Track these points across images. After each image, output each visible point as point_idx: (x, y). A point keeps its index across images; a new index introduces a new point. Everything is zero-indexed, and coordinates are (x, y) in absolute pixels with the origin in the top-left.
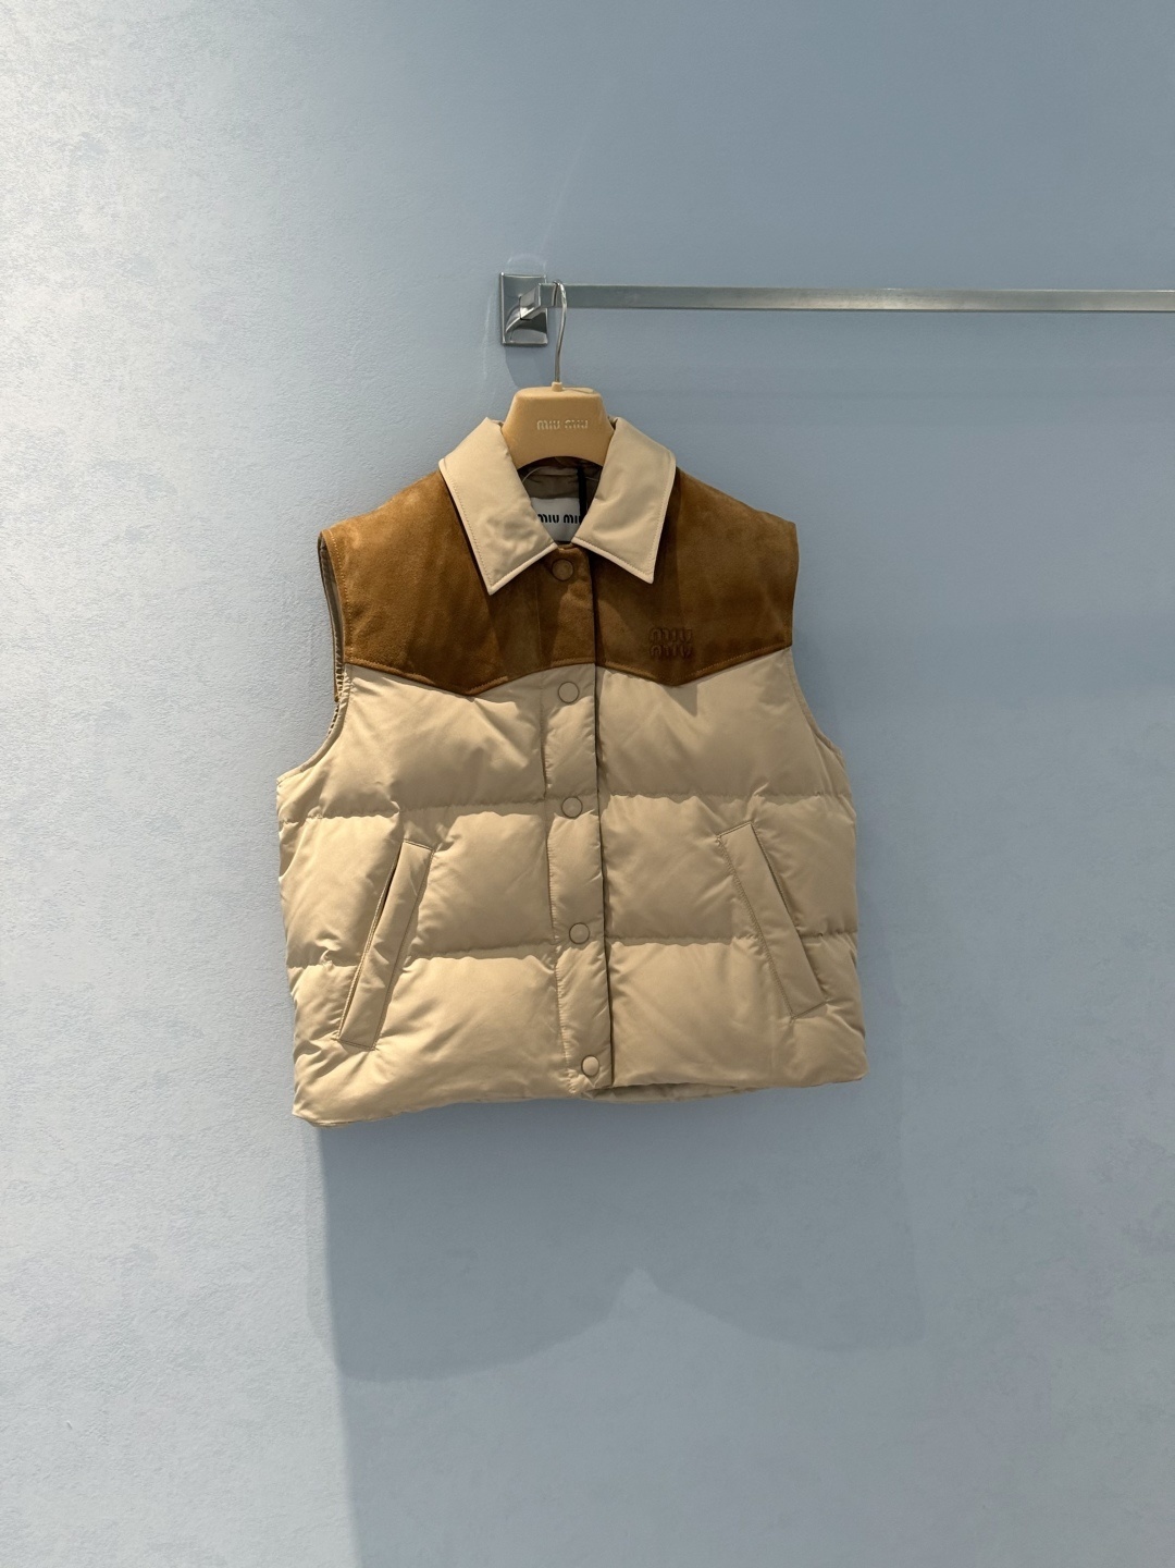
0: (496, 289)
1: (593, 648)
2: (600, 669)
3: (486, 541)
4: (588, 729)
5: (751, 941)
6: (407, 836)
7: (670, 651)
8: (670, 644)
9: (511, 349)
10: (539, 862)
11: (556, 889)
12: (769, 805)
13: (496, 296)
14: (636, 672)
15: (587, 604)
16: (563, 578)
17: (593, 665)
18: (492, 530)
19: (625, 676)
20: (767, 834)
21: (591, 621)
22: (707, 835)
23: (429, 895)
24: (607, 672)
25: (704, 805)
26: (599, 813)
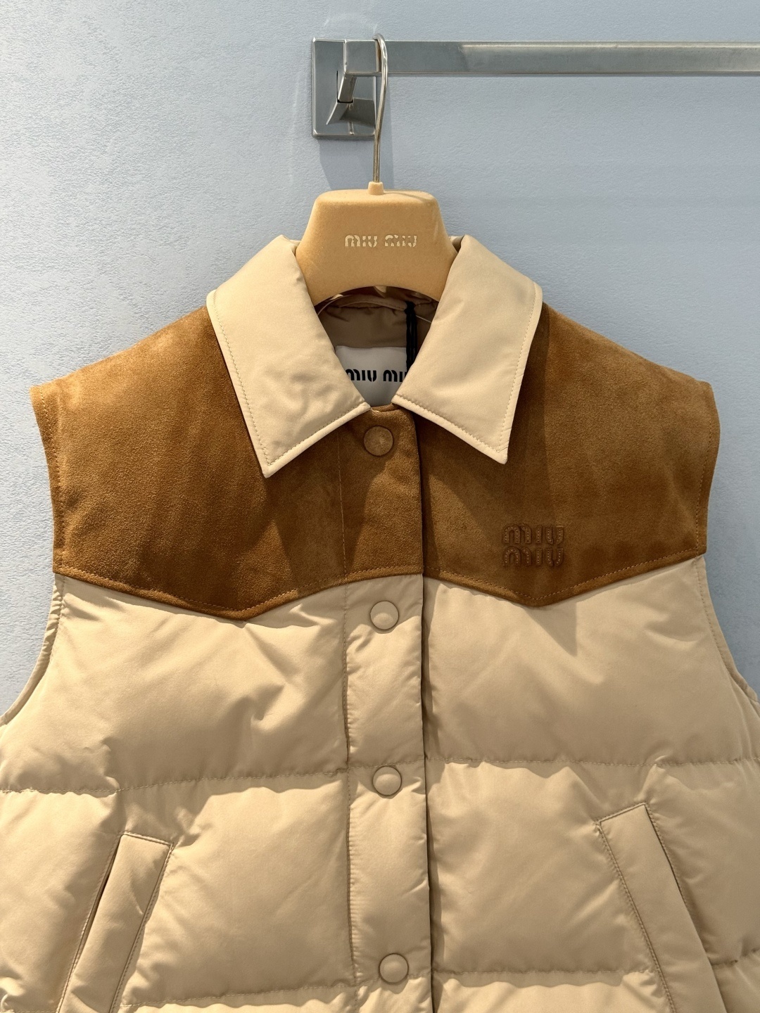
1: (420, 552)
2: (431, 583)
3: (263, 400)
4: (411, 669)
5: (645, 976)
6: (129, 826)
7: (533, 558)
8: (533, 547)
9: (326, 143)
10: (333, 864)
11: (359, 904)
12: (670, 780)
14: (483, 586)
15: (411, 491)
16: (378, 452)
17: (420, 578)
18: (272, 385)
19: (466, 592)
20: (668, 823)
21: (417, 515)
22: (583, 822)
23: (161, 913)
24: (442, 586)
25: (578, 779)
26: (425, 789)
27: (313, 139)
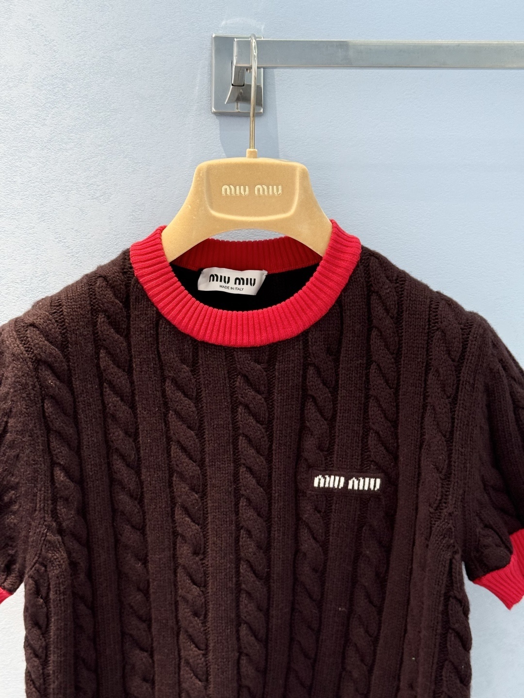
9: (223, 119)
27: (213, 115)
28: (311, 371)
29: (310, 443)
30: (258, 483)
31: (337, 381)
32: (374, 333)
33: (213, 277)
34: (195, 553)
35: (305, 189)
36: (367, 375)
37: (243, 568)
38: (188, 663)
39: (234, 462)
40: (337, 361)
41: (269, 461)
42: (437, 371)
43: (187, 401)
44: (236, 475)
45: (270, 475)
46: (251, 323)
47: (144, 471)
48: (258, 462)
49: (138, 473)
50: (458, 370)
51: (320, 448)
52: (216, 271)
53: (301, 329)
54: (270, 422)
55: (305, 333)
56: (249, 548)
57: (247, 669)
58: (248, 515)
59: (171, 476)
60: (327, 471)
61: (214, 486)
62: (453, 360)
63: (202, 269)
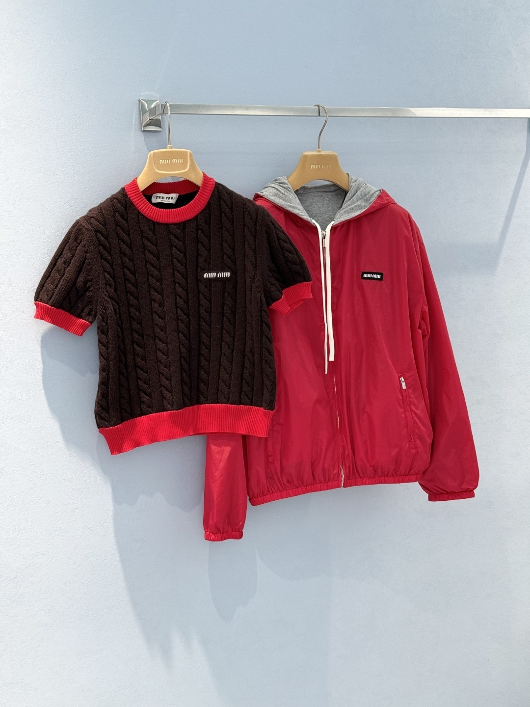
0: (137, 106)
9: (145, 133)
13: (137, 110)
28: (200, 231)
29: (201, 260)
30: (182, 277)
31: (210, 235)
32: (223, 215)
33: (158, 197)
34: (160, 306)
35: (192, 160)
36: (222, 232)
37: (179, 310)
38: (160, 350)
39: (173, 269)
40: (209, 227)
41: (186, 267)
42: (248, 227)
43: (152, 246)
44: (173, 274)
45: (187, 274)
46: (175, 214)
47: (137, 275)
48: (182, 268)
49: (135, 276)
50: (255, 225)
51: (205, 261)
52: (158, 194)
53: (195, 215)
54: (185, 252)
55: (196, 217)
56: (181, 302)
57: (183, 350)
58: (179, 289)
59: (148, 277)
60: (209, 271)
61: (165, 279)
62: (253, 222)
63: (152, 195)
